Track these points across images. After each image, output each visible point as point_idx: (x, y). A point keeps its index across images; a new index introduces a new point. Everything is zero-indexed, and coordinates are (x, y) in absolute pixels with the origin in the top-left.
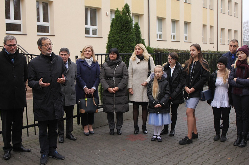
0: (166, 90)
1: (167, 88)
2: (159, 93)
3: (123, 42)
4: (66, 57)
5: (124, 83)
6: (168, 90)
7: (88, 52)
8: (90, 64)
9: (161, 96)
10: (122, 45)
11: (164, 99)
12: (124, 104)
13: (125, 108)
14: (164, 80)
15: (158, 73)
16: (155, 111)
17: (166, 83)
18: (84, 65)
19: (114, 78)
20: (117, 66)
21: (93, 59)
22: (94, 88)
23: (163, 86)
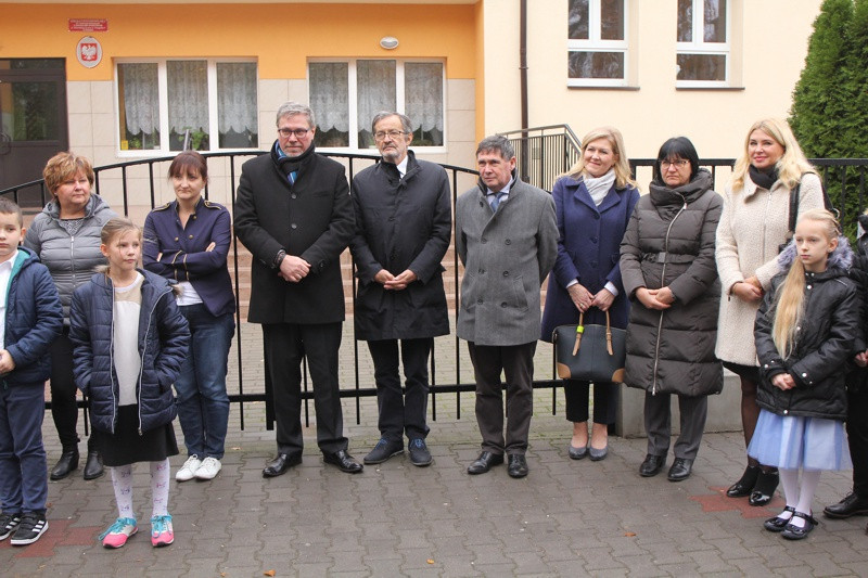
0: (833, 321)
1: (841, 314)
2: (799, 328)
3: (841, 114)
4: (496, 169)
5: (695, 277)
6: (846, 321)
7: (595, 155)
8: (598, 197)
9: (804, 344)
10: (835, 123)
11: (813, 359)
12: (694, 362)
13: (697, 379)
14: (834, 278)
15: (804, 245)
16: (772, 402)
17: (840, 288)
18: (577, 201)
19: (662, 257)
20: (685, 207)
21: (613, 179)
22: (609, 287)
23: (824, 303)
